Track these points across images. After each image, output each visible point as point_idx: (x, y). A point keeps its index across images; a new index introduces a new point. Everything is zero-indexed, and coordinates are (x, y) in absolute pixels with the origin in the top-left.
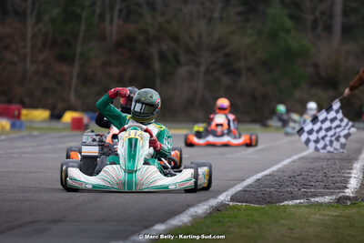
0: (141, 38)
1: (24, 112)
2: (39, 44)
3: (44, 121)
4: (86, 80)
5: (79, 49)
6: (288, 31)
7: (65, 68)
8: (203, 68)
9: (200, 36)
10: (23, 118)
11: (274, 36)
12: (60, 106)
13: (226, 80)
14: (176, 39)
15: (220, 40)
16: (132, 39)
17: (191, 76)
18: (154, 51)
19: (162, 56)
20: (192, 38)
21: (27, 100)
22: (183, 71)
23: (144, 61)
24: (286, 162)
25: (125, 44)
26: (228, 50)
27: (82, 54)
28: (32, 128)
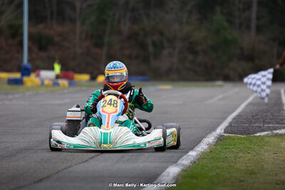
0: (142, 33)
2: (83, 37)
5: (106, 39)
8: (177, 51)
11: (218, 32)
12: (95, 72)
13: (190, 57)
14: (161, 34)
15: (186, 34)
16: (136, 34)
17: (171, 55)
18: (149, 41)
19: (154, 44)
20: (170, 33)
21: (77, 69)
22: (166, 52)
23: (143, 46)
25: (133, 37)
26: (191, 40)
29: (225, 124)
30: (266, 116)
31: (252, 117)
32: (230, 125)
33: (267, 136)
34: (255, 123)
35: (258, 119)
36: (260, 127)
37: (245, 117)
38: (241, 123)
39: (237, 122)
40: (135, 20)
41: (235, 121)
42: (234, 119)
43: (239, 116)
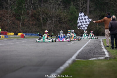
0: (38, 14)
1: (8, 33)
2: (11, 16)
3: (13, 35)
4: (24, 25)
6: (76, 12)
7: (18, 22)
8: (53, 22)
9: (53, 13)
10: (8, 35)
11: (72, 13)
12: (17, 31)
13: (60, 25)
14: (47, 14)
15: (58, 14)
16: (35, 14)
19: (43, 19)
20: (51, 14)
21: (8, 30)
22: (48, 22)
23: (38, 20)
24: (84, 47)
26: (60, 17)
27: (23, 18)
28: (10, 37)
29: (76, 55)
30: (94, 51)
31: (88, 51)
32: (78, 55)
33: (95, 60)
34: (89, 54)
35: (91, 52)
36: (92, 56)
37: (85, 52)
38: (83, 54)
39: (81, 54)
40: (34, 8)
41: (80, 53)
42: (80, 52)
43: (82, 51)
